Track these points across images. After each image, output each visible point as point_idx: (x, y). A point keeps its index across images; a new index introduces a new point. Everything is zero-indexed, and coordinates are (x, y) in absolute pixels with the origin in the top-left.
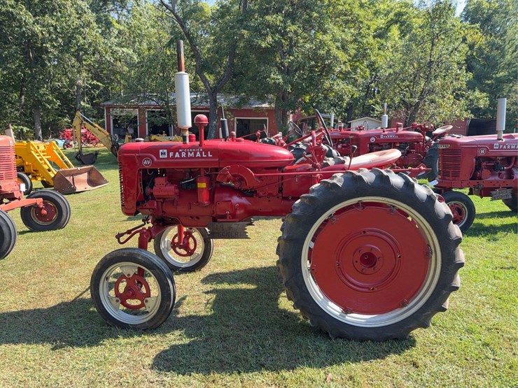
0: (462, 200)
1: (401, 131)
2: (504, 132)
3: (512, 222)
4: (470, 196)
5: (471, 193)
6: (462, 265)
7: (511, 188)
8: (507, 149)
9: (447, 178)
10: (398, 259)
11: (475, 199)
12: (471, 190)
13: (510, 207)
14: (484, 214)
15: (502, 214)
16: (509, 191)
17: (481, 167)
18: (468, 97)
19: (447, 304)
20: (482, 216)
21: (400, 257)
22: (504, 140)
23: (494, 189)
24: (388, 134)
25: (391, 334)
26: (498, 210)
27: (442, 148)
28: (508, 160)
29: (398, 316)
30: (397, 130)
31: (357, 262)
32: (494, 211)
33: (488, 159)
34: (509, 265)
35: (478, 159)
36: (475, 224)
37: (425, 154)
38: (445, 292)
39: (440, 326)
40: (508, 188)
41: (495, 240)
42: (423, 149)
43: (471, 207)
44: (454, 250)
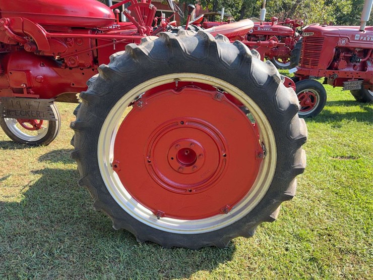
0: (316, 88)
1: (276, 25)
2: (368, 24)
3: (356, 111)
4: (324, 85)
5: (325, 82)
6: (301, 171)
7: (363, 79)
8: (366, 41)
9: (306, 66)
10: (222, 158)
11: (328, 88)
12: (326, 79)
13: (355, 97)
14: (333, 102)
15: (348, 103)
16: (360, 82)
17: (339, 58)
18: (336, 3)
19: (277, 214)
20: (331, 104)
21: (225, 156)
22: (365, 32)
23: (346, 80)
24: (265, 27)
25: (208, 243)
26: (345, 99)
27: (307, 35)
28: (365, 52)
29: (218, 222)
30: (272, 24)
31: (172, 159)
32: (341, 100)
33: (347, 50)
34: (350, 154)
35: (338, 48)
36: (323, 111)
37: (292, 48)
38: (275, 201)
39: (268, 228)
40: (360, 79)
41: (339, 127)
42: (292, 43)
43: (323, 94)
44: (295, 152)
